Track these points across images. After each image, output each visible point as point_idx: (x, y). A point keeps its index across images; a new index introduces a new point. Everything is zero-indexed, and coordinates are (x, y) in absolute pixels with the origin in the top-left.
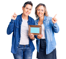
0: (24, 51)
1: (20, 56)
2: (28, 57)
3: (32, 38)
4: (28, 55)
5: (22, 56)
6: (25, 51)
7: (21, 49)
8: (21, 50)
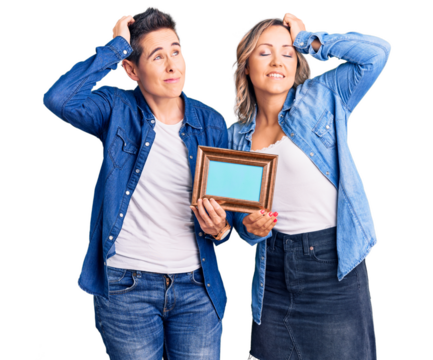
0: (165, 311)
1: (145, 343)
2: (191, 348)
3: (211, 224)
4: (193, 339)
5: (155, 342)
6: (177, 316)
7: (146, 298)
8: (150, 302)
